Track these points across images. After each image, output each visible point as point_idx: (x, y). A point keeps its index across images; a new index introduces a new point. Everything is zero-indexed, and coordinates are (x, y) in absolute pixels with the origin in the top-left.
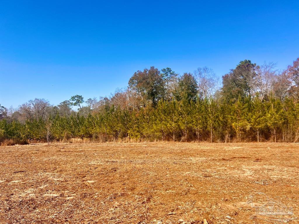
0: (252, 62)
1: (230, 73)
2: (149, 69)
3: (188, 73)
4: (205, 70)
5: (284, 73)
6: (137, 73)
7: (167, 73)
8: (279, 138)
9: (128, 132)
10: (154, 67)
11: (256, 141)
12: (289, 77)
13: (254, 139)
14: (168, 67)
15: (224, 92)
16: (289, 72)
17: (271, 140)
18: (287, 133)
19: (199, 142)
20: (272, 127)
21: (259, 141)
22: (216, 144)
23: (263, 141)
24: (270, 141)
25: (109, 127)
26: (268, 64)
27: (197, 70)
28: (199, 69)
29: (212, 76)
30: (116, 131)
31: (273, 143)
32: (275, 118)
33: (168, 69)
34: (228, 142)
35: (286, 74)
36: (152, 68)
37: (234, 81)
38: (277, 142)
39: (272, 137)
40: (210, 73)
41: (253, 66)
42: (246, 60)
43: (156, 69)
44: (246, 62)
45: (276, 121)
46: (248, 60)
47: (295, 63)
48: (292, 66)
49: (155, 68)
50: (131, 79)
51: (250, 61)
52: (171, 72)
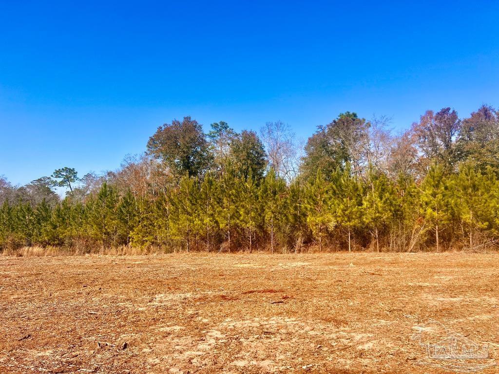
0: (360, 117)
1: (317, 132)
2: (181, 120)
3: (249, 130)
4: (279, 125)
5: (406, 135)
6: (163, 128)
7: (220, 130)
8: (384, 244)
9: (130, 236)
10: (190, 118)
11: (347, 249)
12: (414, 142)
13: (344, 247)
14: (223, 121)
15: (307, 165)
16: (414, 133)
17: (372, 247)
18: (398, 236)
19: (251, 252)
20: (372, 225)
21: (352, 250)
22: (279, 255)
23: (358, 250)
24: (370, 249)
25: (95, 226)
26: (378, 118)
27: (265, 125)
28: (268, 125)
29: (289, 138)
30: (107, 233)
31: (373, 254)
32: (377, 209)
33: (223, 123)
34: (299, 251)
35: (409, 137)
36: (187, 119)
37: (324, 146)
38: (380, 251)
39: (373, 242)
40: (287, 132)
41: (360, 122)
42: (348, 112)
43: (195, 121)
44: (348, 114)
45: (377, 215)
46: (351, 113)
47: (422, 118)
48: (419, 124)
49: (192, 119)
50: (151, 139)
51: (355, 115)
52: (228, 129)
